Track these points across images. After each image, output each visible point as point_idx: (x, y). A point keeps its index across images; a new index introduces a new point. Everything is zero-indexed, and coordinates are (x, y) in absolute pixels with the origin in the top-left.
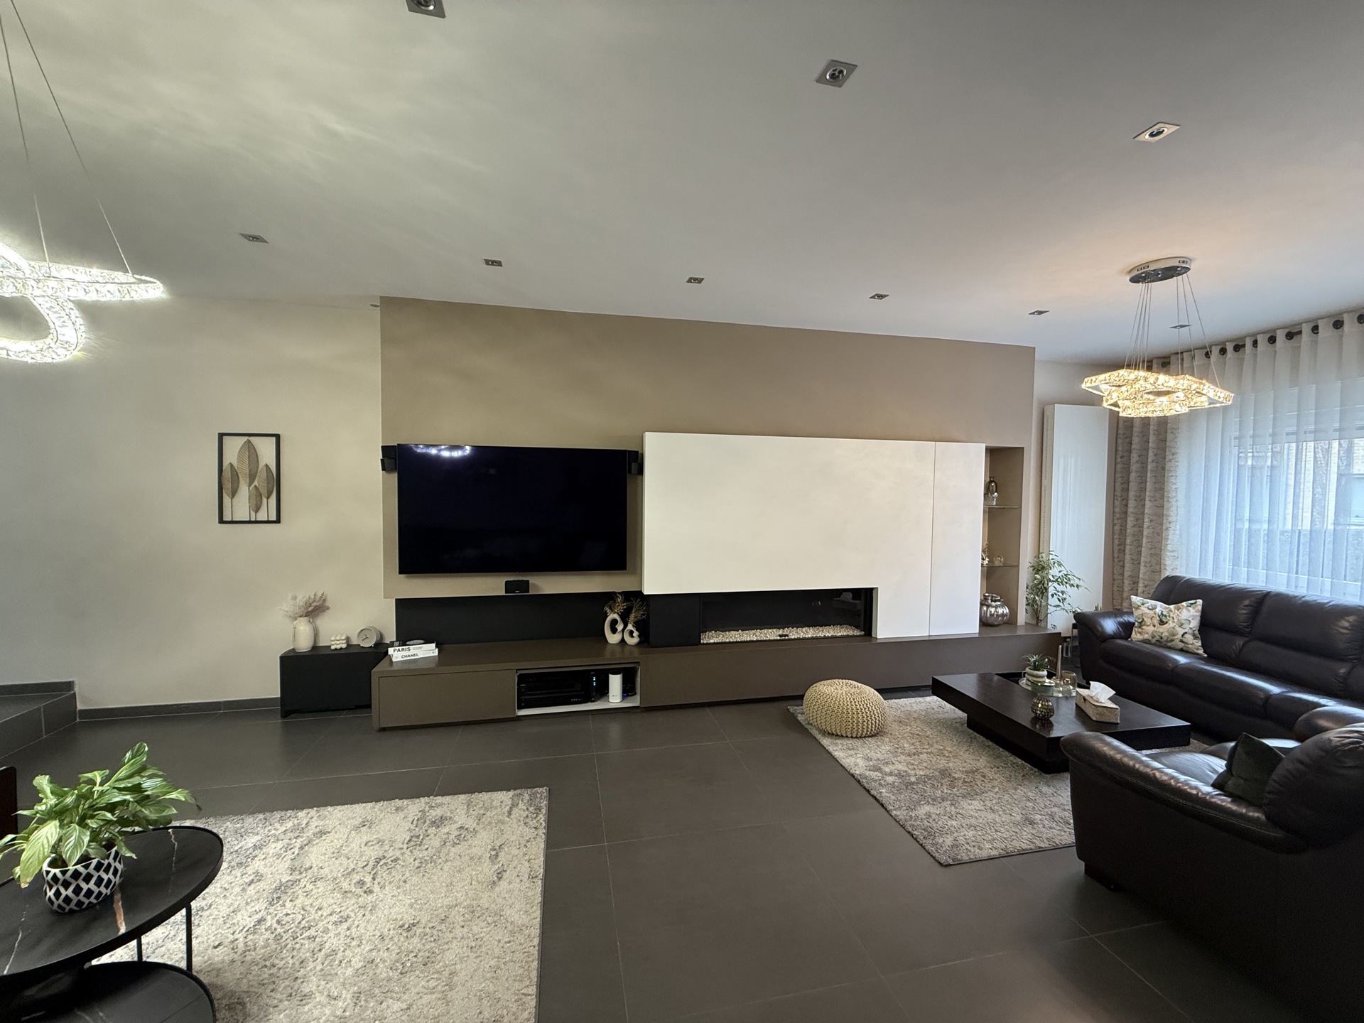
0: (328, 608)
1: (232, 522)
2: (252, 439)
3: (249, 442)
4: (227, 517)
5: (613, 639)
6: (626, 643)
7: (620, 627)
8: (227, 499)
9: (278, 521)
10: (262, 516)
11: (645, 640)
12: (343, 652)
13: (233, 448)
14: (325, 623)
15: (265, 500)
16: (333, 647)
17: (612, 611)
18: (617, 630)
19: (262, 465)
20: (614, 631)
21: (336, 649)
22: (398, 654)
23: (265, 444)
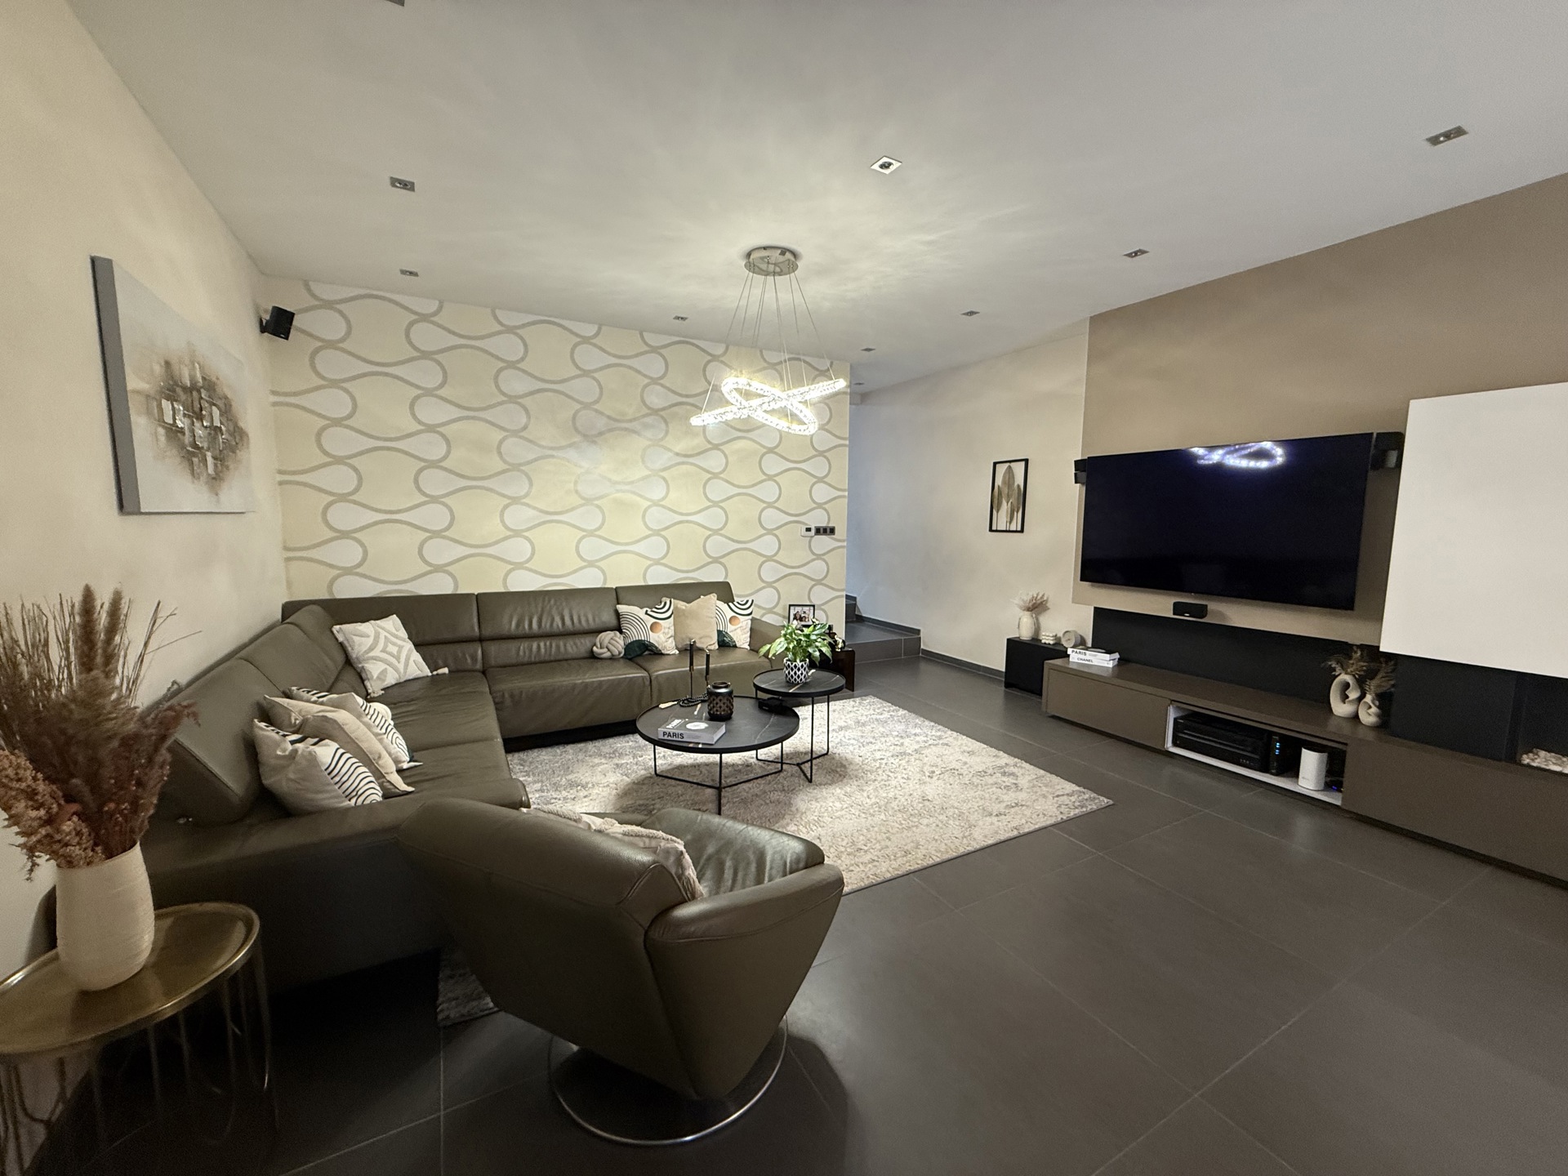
0: (1049, 609)
1: (997, 531)
2: (1012, 464)
3: (1010, 467)
4: (994, 528)
5: (1340, 709)
6: (1360, 722)
7: (1353, 694)
8: (995, 512)
9: (1022, 531)
10: (1013, 528)
11: (1384, 724)
12: (1051, 647)
13: (1002, 470)
14: (1045, 620)
15: (1015, 513)
16: (1043, 641)
17: (1344, 669)
18: (1347, 697)
19: (1016, 484)
20: (1344, 698)
21: (1045, 643)
22: (1076, 657)
23: (1019, 469)
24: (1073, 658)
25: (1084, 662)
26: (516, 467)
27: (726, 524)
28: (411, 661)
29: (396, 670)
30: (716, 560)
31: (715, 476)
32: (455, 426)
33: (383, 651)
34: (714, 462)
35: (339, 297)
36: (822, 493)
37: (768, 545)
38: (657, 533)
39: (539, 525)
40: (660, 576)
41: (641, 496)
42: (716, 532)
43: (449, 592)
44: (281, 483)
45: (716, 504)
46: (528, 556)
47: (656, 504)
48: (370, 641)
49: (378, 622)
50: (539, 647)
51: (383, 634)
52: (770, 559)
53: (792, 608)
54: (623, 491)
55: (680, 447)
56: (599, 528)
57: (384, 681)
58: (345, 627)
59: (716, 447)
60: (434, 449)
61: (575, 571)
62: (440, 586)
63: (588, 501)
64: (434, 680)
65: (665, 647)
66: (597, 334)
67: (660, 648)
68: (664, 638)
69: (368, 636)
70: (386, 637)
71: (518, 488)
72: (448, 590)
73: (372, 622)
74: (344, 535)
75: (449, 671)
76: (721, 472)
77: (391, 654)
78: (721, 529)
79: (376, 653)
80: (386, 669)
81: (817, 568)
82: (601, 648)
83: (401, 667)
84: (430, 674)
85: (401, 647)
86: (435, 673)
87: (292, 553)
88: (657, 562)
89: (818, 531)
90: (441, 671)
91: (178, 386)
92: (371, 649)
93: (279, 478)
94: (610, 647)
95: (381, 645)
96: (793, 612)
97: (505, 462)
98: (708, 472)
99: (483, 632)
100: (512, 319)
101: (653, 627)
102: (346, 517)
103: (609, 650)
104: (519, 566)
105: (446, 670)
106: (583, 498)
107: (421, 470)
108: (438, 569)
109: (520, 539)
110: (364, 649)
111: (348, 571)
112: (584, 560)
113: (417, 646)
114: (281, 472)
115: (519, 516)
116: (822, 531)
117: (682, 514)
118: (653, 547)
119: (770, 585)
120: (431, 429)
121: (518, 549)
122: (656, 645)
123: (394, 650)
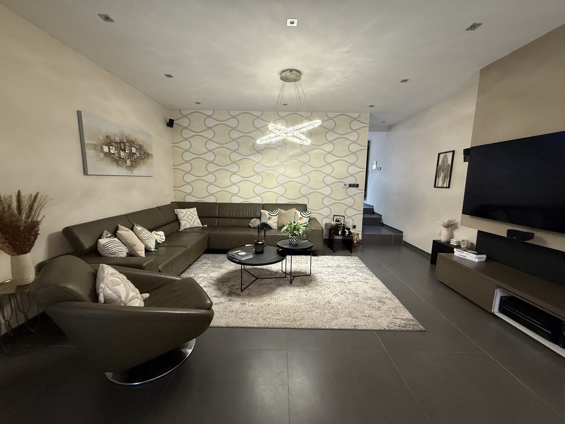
0: (458, 228)
1: (437, 187)
3: (446, 155)
8: (437, 178)
9: (449, 187)
10: (445, 186)
13: (442, 157)
14: (455, 233)
15: (446, 179)
19: (448, 164)
22: (457, 253)
23: (450, 155)
24: (456, 254)
25: (462, 257)
26: (234, 162)
27: (309, 182)
28: (195, 222)
29: (190, 224)
30: (304, 196)
31: (305, 164)
32: (217, 150)
33: (187, 218)
34: (305, 158)
35: (187, 114)
36: (353, 170)
37: (327, 191)
38: (281, 185)
39: (241, 181)
40: (282, 201)
41: (276, 172)
42: (305, 185)
43: (215, 202)
44: (174, 168)
45: (305, 174)
46: (238, 191)
47: (281, 174)
48: (184, 214)
49: (188, 209)
50: (234, 222)
51: (188, 213)
52: (327, 196)
53: (335, 216)
54: (269, 170)
55: (291, 153)
56: (261, 183)
57: (185, 226)
58: (178, 210)
59: (306, 153)
60: (210, 157)
61: (252, 197)
62: (211, 200)
63: (257, 173)
64: (203, 228)
65: (272, 226)
66: (261, 115)
67: (271, 226)
68: (273, 222)
69: (184, 213)
70: (189, 214)
71: (235, 169)
72: (214, 201)
73: (187, 209)
74: (188, 183)
75: (207, 226)
76: (307, 162)
77: (189, 219)
78: (307, 184)
79: (185, 218)
80: (186, 223)
81: (350, 201)
82: (252, 224)
83: (192, 223)
84: (202, 226)
85: (193, 217)
86: (203, 226)
87: (176, 188)
88: (281, 196)
89: (350, 186)
90: (205, 226)
91: (113, 142)
92: (183, 217)
93: (173, 167)
94: (254, 223)
95: (187, 216)
96: (335, 218)
97: (231, 161)
98: (302, 162)
99: (219, 215)
100: (233, 113)
101: (269, 218)
102: (189, 178)
103: (253, 225)
104: (235, 195)
105: (206, 226)
106: (256, 173)
107: (208, 164)
108: (212, 194)
109: (235, 186)
110: (182, 216)
111: (189, 194)
112: (255, 194)
113: (199, 217)
114: (173, 165)
115: (235, 178)
116: (352, 186)
117: (291, 178)
118: (280, 190)
119: (327, 207)
120: (210, 151)
121: (234, 189)
122: (269, 225)
123: (191, 218)
